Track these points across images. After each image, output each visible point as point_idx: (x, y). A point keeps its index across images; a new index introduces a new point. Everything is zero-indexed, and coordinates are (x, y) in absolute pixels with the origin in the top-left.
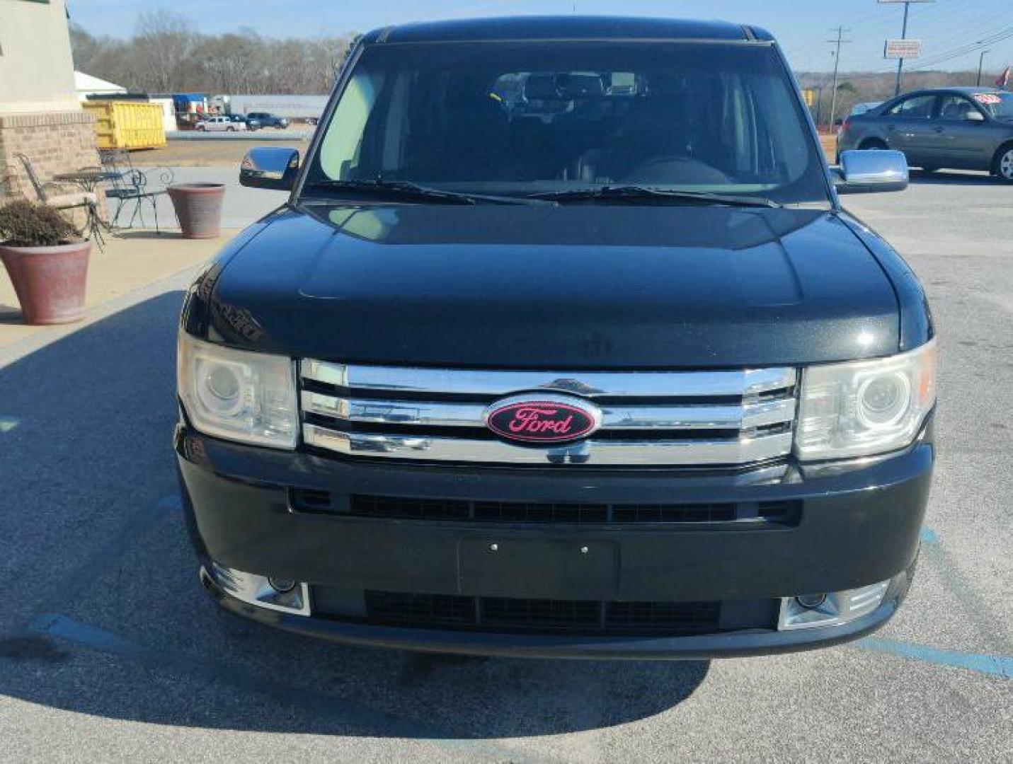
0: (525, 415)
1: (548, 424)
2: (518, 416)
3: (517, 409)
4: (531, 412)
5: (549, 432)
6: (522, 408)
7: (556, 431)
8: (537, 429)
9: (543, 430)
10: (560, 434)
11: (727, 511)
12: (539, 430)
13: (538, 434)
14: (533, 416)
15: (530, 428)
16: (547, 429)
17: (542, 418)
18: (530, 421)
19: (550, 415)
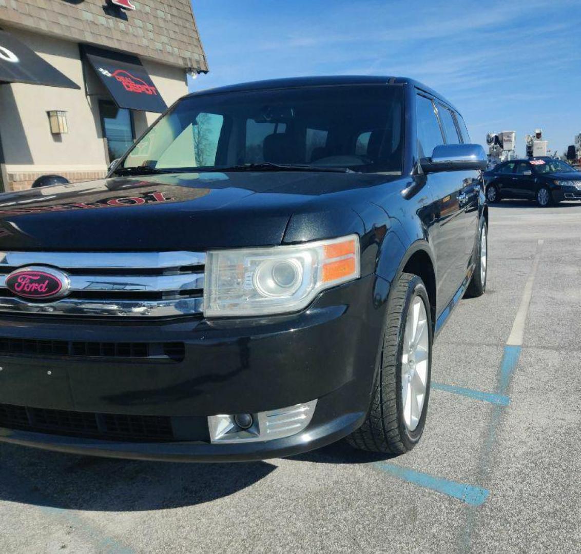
0: (23, 279)
1: (35, 285)
2: (19, 281)
3: (19, 276)
4: (26, 277)
5: (36, 292)
6: (21, 275)
7: (40, 290)
8: (30, 289)
9: (33, 290)
10: (42, 293)
11: (142, 349)
12: (30, 290)
13: (30, 292)
14: (27, 281)
15: (25, 288)
16: (35, 289)
17: (32, 281)
18: (25, 284)
19: (36, 280)
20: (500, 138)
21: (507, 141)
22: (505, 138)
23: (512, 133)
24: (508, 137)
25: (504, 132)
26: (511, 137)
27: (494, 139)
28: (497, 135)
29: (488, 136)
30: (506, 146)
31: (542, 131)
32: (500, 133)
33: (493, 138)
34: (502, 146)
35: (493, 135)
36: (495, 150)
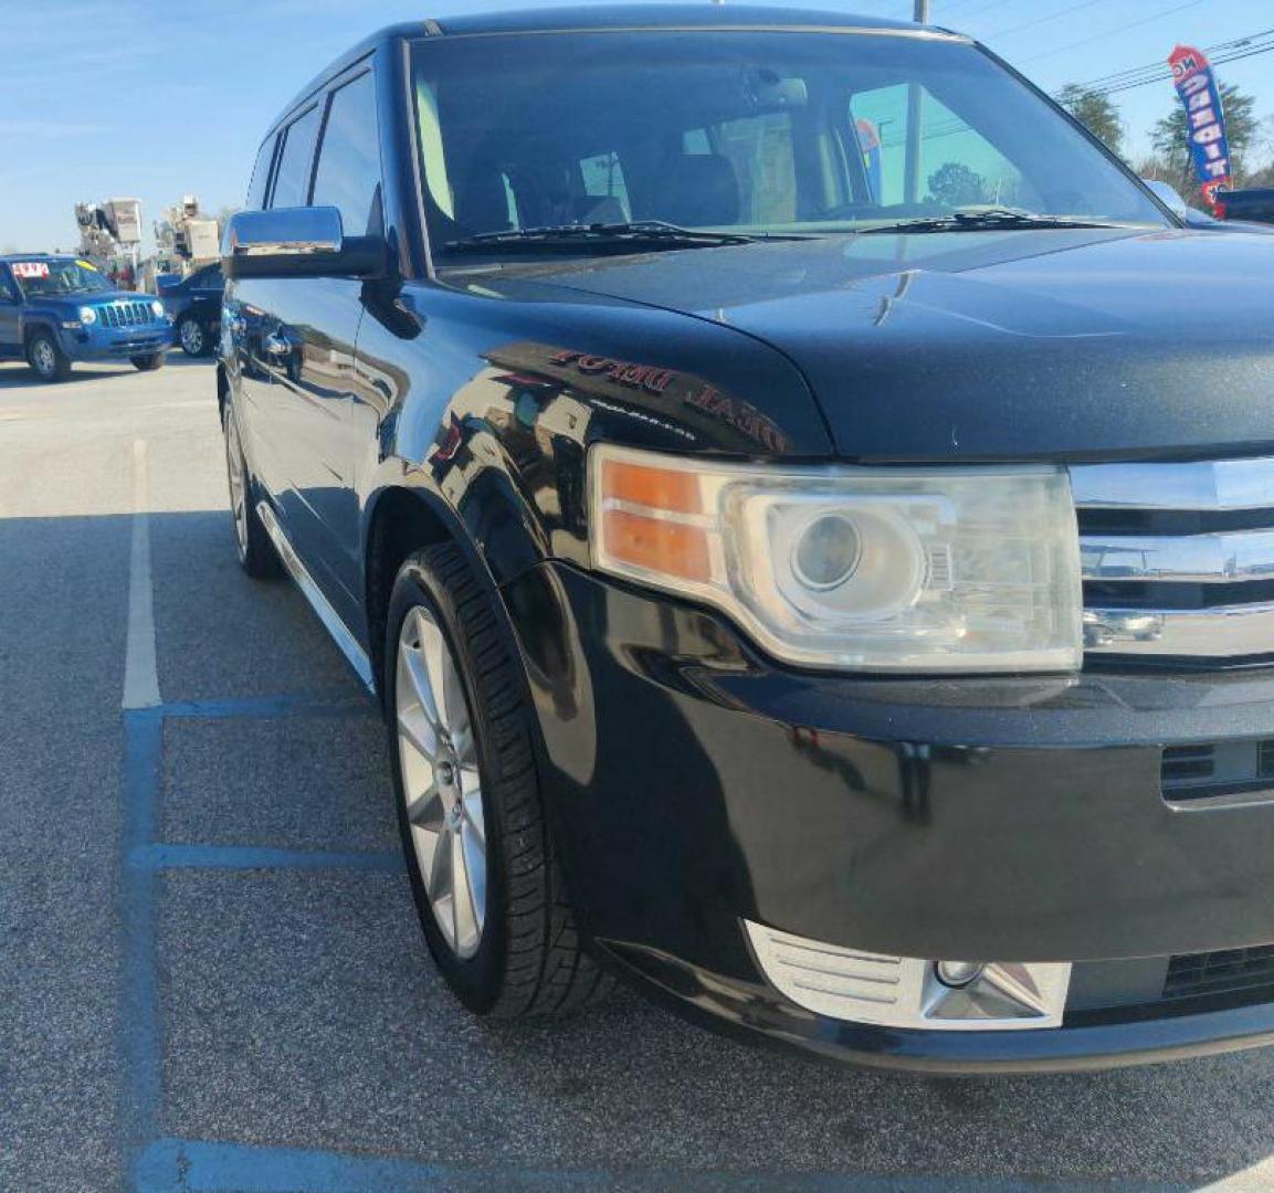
20: (108, 216)
21: (125, 221)
22: (119, 214)
23: (132, 203)
24: (127, 212)
25: (116, 199)
26: (133, 212)
27: (95, 216)
28: (100, 207)
29: (81, 209)
30: (124, 232)
31: (197, 200)
32: (106, 202)
33: (91, 215)
34: (114, 233)
35: (91, 208)
36: (97, 242)
